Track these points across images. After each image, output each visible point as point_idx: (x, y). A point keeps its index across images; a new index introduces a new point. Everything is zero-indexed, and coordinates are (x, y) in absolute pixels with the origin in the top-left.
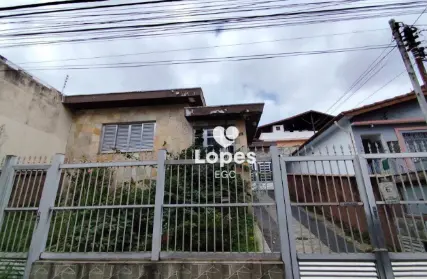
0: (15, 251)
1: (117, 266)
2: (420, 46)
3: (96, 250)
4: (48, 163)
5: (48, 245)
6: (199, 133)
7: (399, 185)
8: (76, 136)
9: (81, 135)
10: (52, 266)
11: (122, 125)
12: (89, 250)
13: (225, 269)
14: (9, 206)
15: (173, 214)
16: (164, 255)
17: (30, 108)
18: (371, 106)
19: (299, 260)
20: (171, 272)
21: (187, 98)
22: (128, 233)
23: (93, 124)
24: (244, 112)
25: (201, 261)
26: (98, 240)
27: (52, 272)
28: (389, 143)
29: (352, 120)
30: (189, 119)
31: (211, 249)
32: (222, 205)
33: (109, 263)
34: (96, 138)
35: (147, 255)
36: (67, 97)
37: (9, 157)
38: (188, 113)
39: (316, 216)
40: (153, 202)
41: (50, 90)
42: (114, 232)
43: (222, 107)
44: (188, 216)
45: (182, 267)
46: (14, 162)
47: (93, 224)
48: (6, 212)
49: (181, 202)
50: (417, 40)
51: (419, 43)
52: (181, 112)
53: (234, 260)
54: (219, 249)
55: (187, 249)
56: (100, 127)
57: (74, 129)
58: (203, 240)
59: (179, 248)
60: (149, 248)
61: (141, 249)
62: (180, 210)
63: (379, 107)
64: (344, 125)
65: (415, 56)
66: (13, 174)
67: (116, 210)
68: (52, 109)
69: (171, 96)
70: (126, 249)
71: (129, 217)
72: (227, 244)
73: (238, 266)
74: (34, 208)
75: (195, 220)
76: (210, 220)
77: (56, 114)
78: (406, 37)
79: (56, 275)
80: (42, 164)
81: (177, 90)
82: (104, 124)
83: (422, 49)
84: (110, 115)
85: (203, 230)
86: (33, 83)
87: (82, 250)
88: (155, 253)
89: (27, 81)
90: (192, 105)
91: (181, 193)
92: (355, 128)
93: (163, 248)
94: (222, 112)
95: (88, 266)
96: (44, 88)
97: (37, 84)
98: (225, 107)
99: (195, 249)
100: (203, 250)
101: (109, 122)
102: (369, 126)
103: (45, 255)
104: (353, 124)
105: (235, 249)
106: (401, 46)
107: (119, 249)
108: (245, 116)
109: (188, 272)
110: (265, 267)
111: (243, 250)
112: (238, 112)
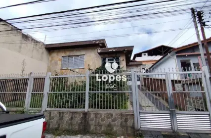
0: (37, 107)
1: (73, 113)
3: (65, 108)
4: (45, 76)
5: (48, 106)
6: (104, 60)
8: (51, 61)
9: (53, 61)
10: (50, 113)
11: (69, 56)
12: (63, 107)
13: (112, 115)
14: (33, 91)
15: (93, 95)
16: (90, 110)
17: (32, 51)
18: (186, 46)
19: (140, 113)
20: (92, 116)
21: (98, 44)
22: (76, 102)
23: (58, 57)
24: (125, 50)
25: (103, 112)
26: (65, 104)
27: (50, 115)
28: (194, 64)
29: (176, 53)
30: (100, 54)
31: (107, 108)
32: (114, 92)
33: (70, 112)
34: (59, 63)
35: (84, 110)
36: (47, 45)
37: (31, 73)
38: (99, 51)
39: (158, 97)
40: (85, 91)
41: (40, 42)
42: (71, 102)
43: (114, 48)
44: (98, 96)
45: (96, 114)
46: (32, 75)
48: (32, 94)
49: (96, 90)
50: (202, 18)
51: (203, 20)
52: (96, 50)
53: (115, 112)
54: (110, 108)
55: (98, 108)
56: (61, 58)
57: (50, 59)
58: (104, 105)
59: (95, 107)
60: (84, 108)
61: (81, 108)
62: (95, 94)
63: (191, 46)
64: (172, 55)
65: (201, 26)
66: (33, 79)
67: (71, 94)
68: (41, 51)
69: (91, 43)
70: (76, 108)
71: (76, 96)
73: (117, 114)
74: (42, 92)
75: (101, 98)
76: (107, 97)
77: (43, 53)
78: (198, 16)
79: (52, 116)
80: (43, 76)
81: (93, 41)
82: (63, 56)
83: (204, 22)
84: (65, 52)
85: (104, 101)
86: (32, 39)
87: (60, 108)
88: (87, 109)
89: (30, 39)
90: (101, 47)
91: (95, 86)
92: (177, 56)
93: (89, 107)
94: (114, 50)
95: (63, 113)
96: (37, 42)
97: (35, 40)
98: (116, 48)
99: (101, 108)
100: (104, 108)
101: (64, 55)
102: (184, 56)
103: (47, 109)
104: (177, 55)
105: (116, 108)
106: (195, 21)
107: (73, 108)
108: (125, 52)
109: (99, 116)
110: (127, 115)
111: (119, 109)
112: (121, 50)
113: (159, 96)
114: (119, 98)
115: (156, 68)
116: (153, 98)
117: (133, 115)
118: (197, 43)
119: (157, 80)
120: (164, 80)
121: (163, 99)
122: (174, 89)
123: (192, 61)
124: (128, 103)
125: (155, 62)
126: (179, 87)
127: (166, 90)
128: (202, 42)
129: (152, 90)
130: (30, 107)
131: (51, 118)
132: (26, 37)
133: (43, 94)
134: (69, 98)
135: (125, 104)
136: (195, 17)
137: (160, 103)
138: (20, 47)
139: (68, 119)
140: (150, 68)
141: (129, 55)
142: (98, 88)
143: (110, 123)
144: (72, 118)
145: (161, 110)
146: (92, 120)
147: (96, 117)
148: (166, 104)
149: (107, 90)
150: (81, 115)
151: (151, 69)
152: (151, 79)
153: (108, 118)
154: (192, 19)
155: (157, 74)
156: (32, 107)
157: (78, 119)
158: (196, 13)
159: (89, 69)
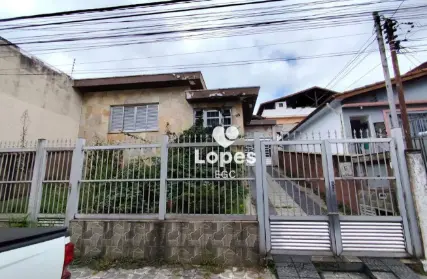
0: (55, 212)
1: (133, 223)
2: (396, 39)
3: (117, 212)
4: (72, 146)
5: (79, 209)
6: (199, 114)
7: (355, 164)
8: (87, 115)
9: (91, 116)
10: (85, 224)
11: (126, 106)
12: (111, 212)
13: (214, 226)
14: (46, 179)
15: (175, 186)
16: (169, 216)
17: (45, 93)
18: (363, 89)
19: (270, 220)
20: (173, 228)
21: (187, 81)
22: (140, 201)
23: (101, 106)
24: (241, 95)
25: (196, 220)
26: (117, 205)
27: (85, 228)
28: (375, 124)
29: (343, 102)
30: (191, 101)
31: (204, 212)
32: (218, 179)
33: (127, 221)
34: (105, 120)
35: (156, 216)
36: (76, 81)
37: (41, 140)
38: (189, 96)
40: (158, 177)
41: (60, 75)
42: (129, 200)
43: (221, 91)
44: (186, 188)
45: (182, 224)
46: (45, 145)
47: (113, 194)
48: (44, 184)
49: (181, 176)
50: (395, 33)
51: (396, 37)
52: (183, 95)
53: (221, 220)
54: (210, 212)
55: (186, 212)
56: (108, 108)
57: (85, 110)
58: (198, 206)
59: (180, 211)
60: (157, 211)
61: (151, 212)
62: (181, 183)
63: (370, 89)
64: (335, 107)
65: (391, 49)
66: (45, 153)
67: (130, 183)
68: (63, 92)
69: (173, 79)
70: (139, 212)
71: (141, 189)
72: (210, 208)
73: (224, 224)
74: (66, 181)
75: (192, 191)
76: (204, 191)
77: (68, 97)
78: (387, 29)
79: (88, 229)
80: (68, 146)
81: (177, 74)
82: (112, 106)
83: (398, 42)
84: (116, 97)
85: (198, 199)
86: (45, 68)
87: (106, 212)
88: (162, 214)
89: (40, 69)
90: (193, 88)
91: (181, 168)
92: (344, 109)
93: (168, 210)
94: (220, 95)
95: (112, 223)
96: (55, 73)
97: (49, 70)
98: (224, 90)
99: (192, 212)
100: (198, 212)
101: (116, 104)
102: (358, 108)
103: (78, 216)
104: (344, 106)
105: (223, 212)
106: (379, 39)
107: (134, 212)
108: (242, 98)
109: (187, 228)
110: (244, 225)
111: (229, 213)
112: (234, 94)
113: (309, 186)
114: (228, 192)
115: (302, 130)
116: (296, 190)
117: (257, 224)
118: (383, 83)
119: (306, 155)
120: (319, 156)
121: (315, 192)
122: (337, 173)
123: (372, 118)
124: (248, 202)
125: (300, 121)
126: (346, 169)
127: (321, 175)
128: (392, 80)
129: (295, 176)
130: (41, 212)
131: (86, 235)
132: (29, 63)
133: (68, 184)
134: (124, 192)
135: (241, 202)
136: (381, 30)
137: (310, 200)
138: (17, 85)
139: (124, 235)
140: (291, 132)
141: (251, 106)
142: (186, 172)
143: (209, 241)
144: (131, 235)
145: (311, 213)
146: (174, 236)
147: (181, 231)
148: (321, 204)
149: (204, 176)
150: (151, 228)
151: (294, 134)
152: (293, 154)
153: (205, 232)
154: (375, 35)
155: (306, 144)
156: (46, 212)
157: (144, 235)
158: (382, 23)
159: (169, 133)
